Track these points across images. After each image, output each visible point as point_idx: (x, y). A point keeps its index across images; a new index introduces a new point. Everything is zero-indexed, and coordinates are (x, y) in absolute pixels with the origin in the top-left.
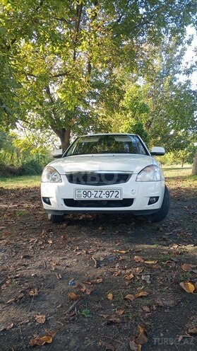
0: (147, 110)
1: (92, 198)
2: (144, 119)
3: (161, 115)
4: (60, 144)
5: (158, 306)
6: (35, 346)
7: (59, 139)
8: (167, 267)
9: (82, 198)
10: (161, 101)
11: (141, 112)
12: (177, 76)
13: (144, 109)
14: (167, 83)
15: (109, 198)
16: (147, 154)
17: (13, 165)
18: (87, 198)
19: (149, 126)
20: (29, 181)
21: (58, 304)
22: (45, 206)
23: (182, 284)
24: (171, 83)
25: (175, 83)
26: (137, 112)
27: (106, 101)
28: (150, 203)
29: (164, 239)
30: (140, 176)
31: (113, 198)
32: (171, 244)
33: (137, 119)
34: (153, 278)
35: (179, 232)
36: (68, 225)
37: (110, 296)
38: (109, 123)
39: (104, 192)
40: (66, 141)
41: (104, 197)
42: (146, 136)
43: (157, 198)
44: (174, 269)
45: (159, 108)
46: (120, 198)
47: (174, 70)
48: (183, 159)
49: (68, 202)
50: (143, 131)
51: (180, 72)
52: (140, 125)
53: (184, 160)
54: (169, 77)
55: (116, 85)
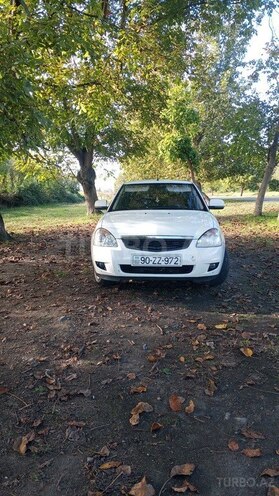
0: (196, 120)
1: (151, 264)
2: (191, 131)
3: (216, 126)
4: (79, 168)
5: (223, 366)
6: (135, 393)
7: (78, 162)
8: (228, 335)
9: (140, 264)
10: (216, 106)
11: (189, 121)
12: (239, 69)
13: (192, 117)
14: (225, 81)
15: (168, 265)
16: (205, 209)
17: (5, 192)
18: (145, 265)
19: (199, 141)
20: (35, 217)
21: (140, 365)
22: (98, 270)
23: (242, 350)
24: (231, 80)
25: (237, 80)
26: (184, 121)
27: (143, 109)
28: (210, 270)
29: (224, 307)
30: (200, 241)
31: (172, 264)
32: (230, 312)
33: (182, 132)
34: (217, 344)
35: (238, 299)
36: (120, 289)
37: (182, 359)
38: (146, 141)
39: (163, 258)
40: (87, 164)
41: (163, 264)
42: (195, 156)
43: (217, 264)
44: (235, 337)
45: (212, 116)
46: (180, 265)
47: (236, 61)
48: (243, 184)
49: (125, 268)
50: (190, 149)
51: (244, 65)
52: (187, 141)
53: (245, 186)
54: (228, 72)
55: (157, 88)
